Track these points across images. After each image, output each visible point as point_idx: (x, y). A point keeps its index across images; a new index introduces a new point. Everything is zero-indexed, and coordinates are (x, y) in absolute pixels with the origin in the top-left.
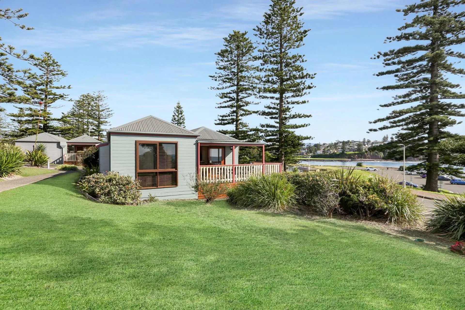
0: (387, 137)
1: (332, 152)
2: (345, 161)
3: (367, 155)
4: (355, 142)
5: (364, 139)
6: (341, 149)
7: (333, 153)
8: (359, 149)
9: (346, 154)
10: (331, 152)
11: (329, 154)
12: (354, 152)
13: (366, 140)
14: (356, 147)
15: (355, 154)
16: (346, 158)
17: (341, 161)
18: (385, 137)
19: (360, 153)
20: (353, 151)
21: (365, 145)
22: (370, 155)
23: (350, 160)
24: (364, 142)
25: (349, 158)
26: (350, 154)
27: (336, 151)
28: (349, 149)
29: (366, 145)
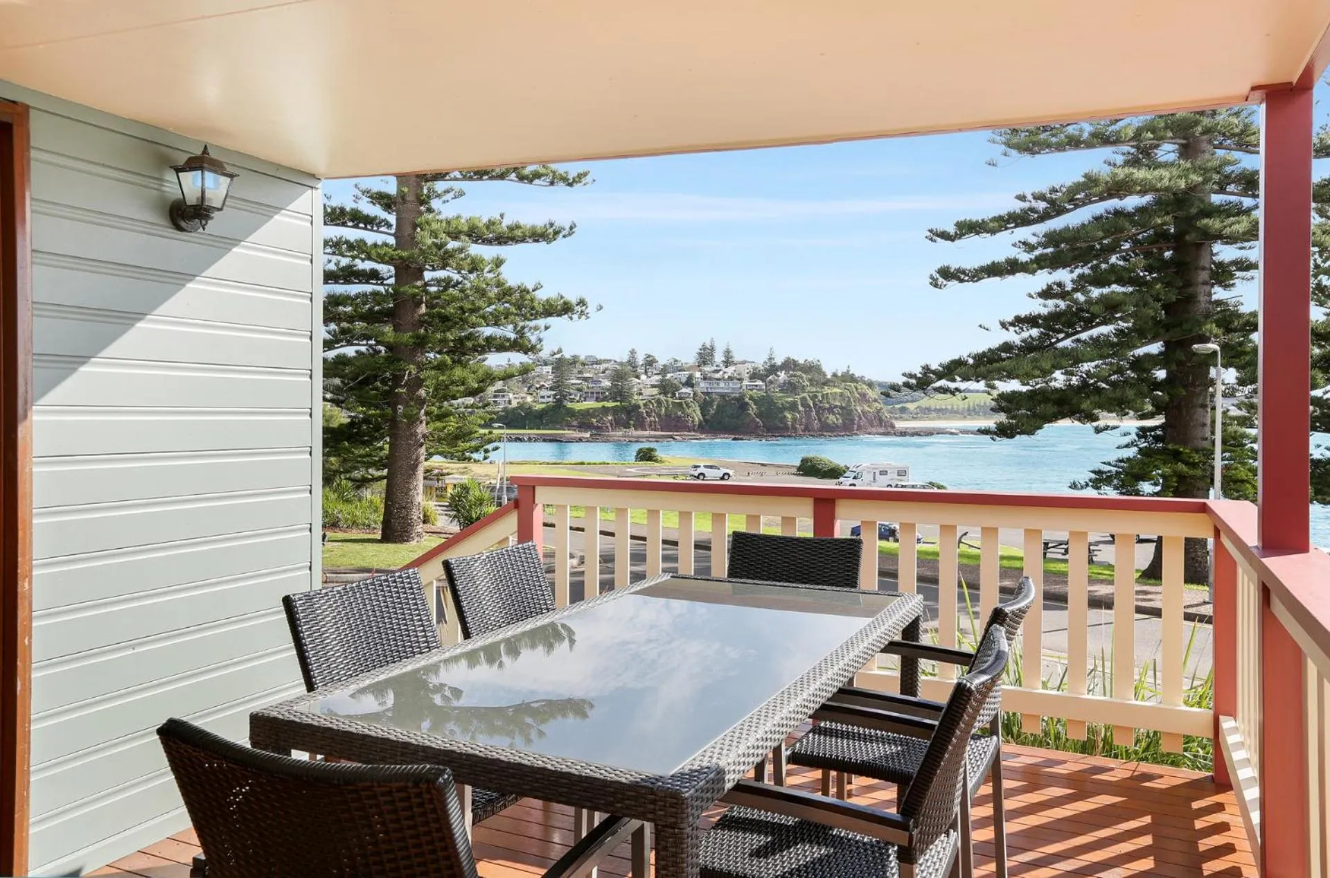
0: (712, 349)
1: (514, 404)
2: (570, 441)
3: (648, 414)
4: (598, 362)
5: (633, 352)
6: (551, 389)
7: (521, 406)
8: (619, 393)
9: (571, 413)
10: (510, 402)
11: (505, 409)
12: (600, 405)
13: (640, 360)
14: (607, 383)
15: (605, 410)
16: (570, 426)
17: (553, 440)
18: (704, 348)
19: (624, 408)
20: (597, 400)
21: (638, 377)
22: (659, 416)
23: (588, 435)
24: (632, 363)
25: (583, 426)
26: (587, 413)
27: (529, 399)
28: (580, 390)
29: (643, 377)
